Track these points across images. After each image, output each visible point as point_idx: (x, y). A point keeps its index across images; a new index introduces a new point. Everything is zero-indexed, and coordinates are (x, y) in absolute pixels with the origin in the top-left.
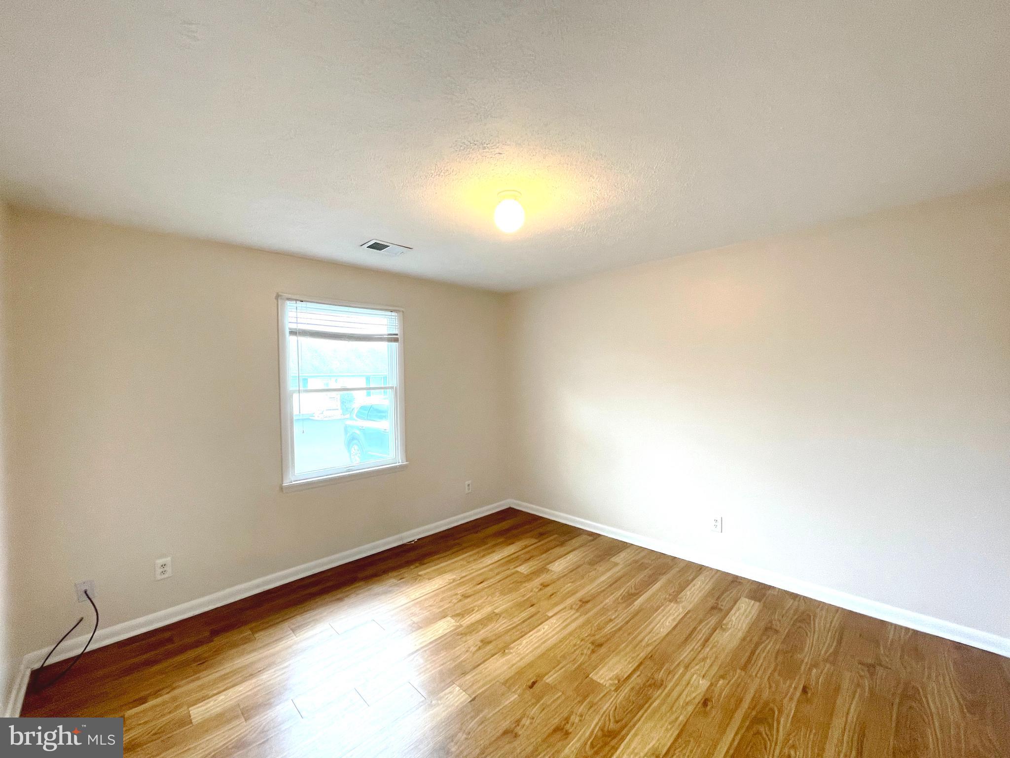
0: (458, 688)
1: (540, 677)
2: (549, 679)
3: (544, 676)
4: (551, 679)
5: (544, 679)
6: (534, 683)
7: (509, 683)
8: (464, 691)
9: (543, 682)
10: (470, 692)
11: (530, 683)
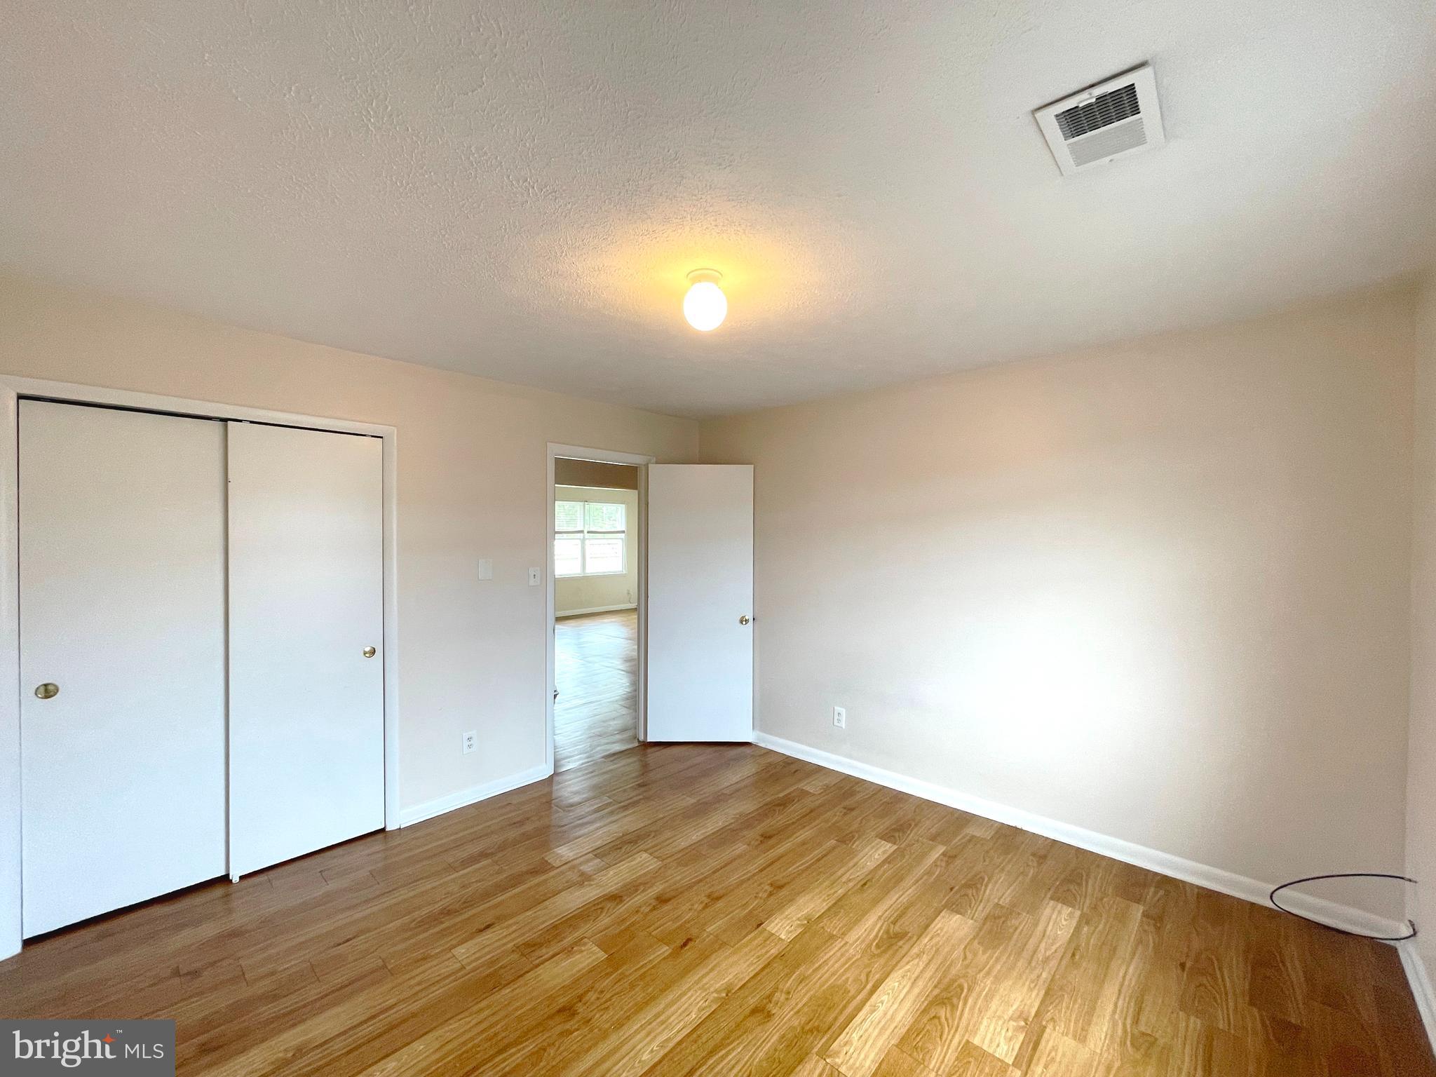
0: (783, 937)
1: (676, 954)
2: (665, 950)
3: (670, 955)
4: (663, 950)
5: (670, 951)
6: (685, 944)
7: (719, 944)
8: (773, 934)
9: (672, 946)
10: (766, 934)
11: (690, 944)
